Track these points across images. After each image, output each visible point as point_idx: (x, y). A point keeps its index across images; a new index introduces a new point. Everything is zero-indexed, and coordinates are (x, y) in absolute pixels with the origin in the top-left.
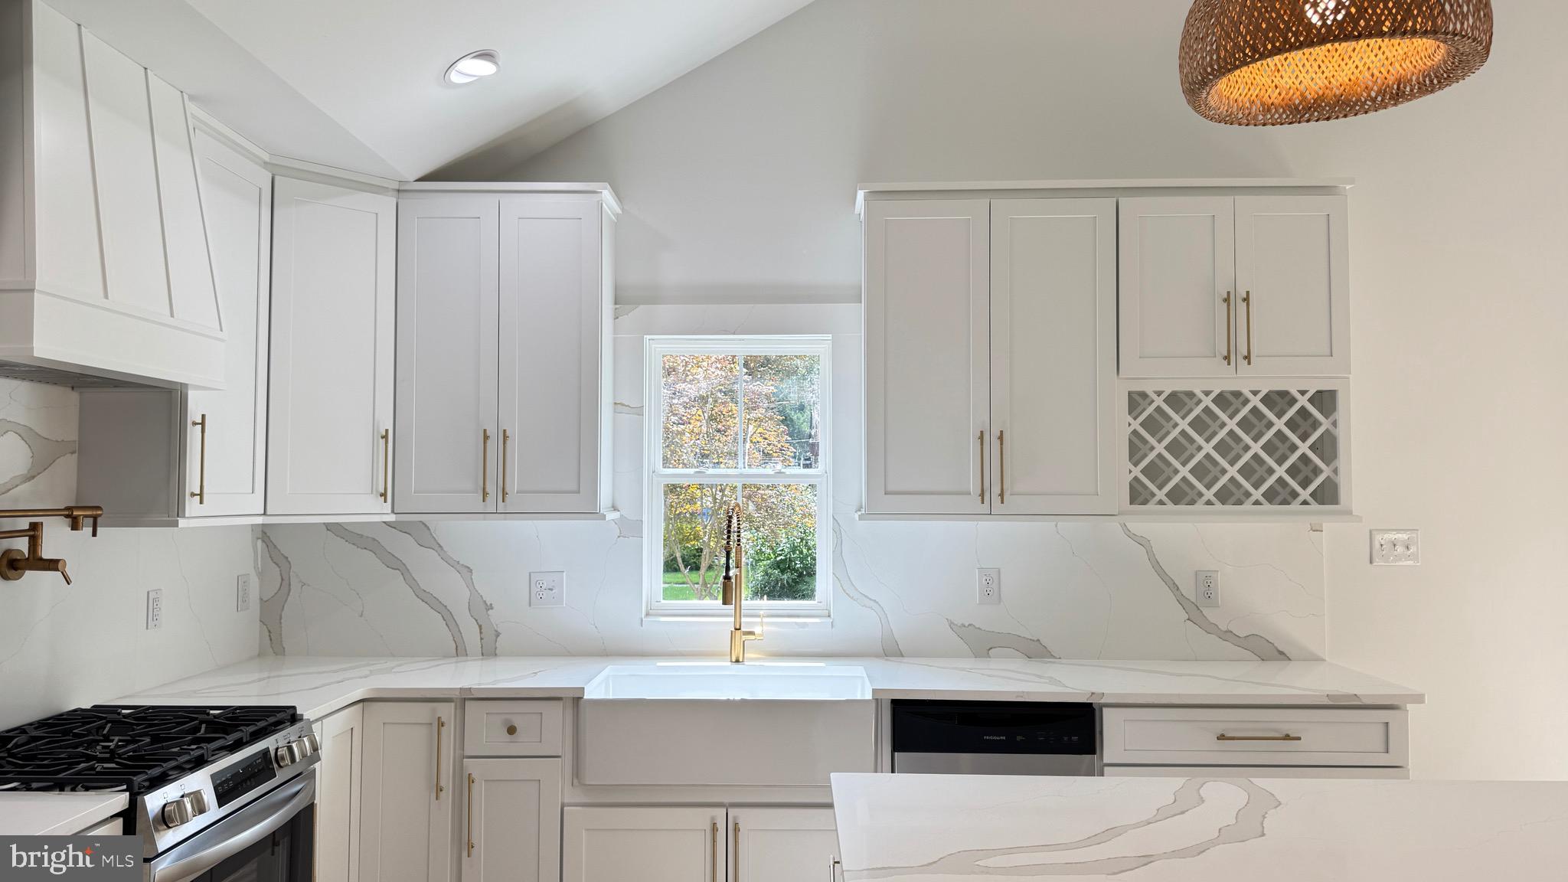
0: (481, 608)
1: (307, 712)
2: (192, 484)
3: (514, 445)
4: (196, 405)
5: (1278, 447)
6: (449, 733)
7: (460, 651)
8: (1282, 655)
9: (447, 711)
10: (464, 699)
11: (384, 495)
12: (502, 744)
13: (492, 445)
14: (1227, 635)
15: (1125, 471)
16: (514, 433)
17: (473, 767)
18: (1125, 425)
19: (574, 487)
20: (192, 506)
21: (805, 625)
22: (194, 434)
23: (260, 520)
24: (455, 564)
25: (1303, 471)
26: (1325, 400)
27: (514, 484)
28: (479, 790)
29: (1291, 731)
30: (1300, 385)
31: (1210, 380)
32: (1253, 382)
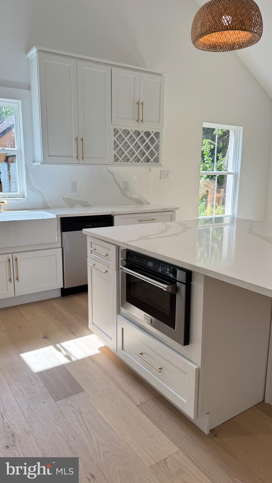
8: (142, 203)
14: (130, 198)
15: (113, 152)
18: (112, 138)
21: (18, 200)
25: (152, 154)
26: (157, 134)
29: (154, 218)
30: (152, 130)
31: (133, 127)
32: (142, 128)
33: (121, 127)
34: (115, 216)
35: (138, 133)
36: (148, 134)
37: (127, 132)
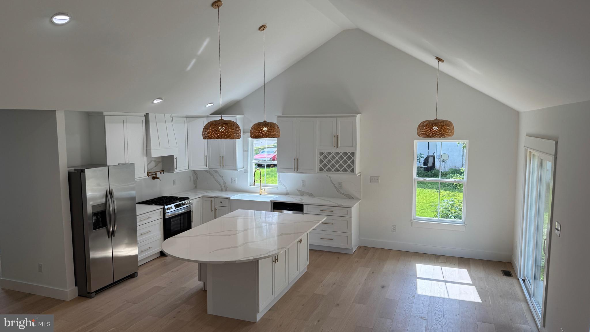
0: (225, 183)
1: (191, 198)
2: (175, 167)
3: (225, 158)
4: (175, 157)
5: (345, 162)
6: (213, 202)
7: (222, 190)
8: (353, 198)
9: (213, 199)
10: (215, 198)
11: (206, 166)
12: (220, 204)
13: (221, 158)
14: (343, 194)
15: (319, 166)
16: (224, 156)
17: (217, 208)
18: (319, 157)
19: (233, 165)
20: (175, 170)
21: (273, 189)
22: (175, 160)
23: (188, 170)
24: (220, 176)
25: (349, 166)
26: (353, 154)
27: (225, 164)
28: (217, 211)
29: (332, 210)
30: (349, 151)
31: (334, 151)
32: (341, 150)
33: (326, 150)
34: (304, 205)
35: (338, 154)
36: (346, 154)
37: (330, 153)
